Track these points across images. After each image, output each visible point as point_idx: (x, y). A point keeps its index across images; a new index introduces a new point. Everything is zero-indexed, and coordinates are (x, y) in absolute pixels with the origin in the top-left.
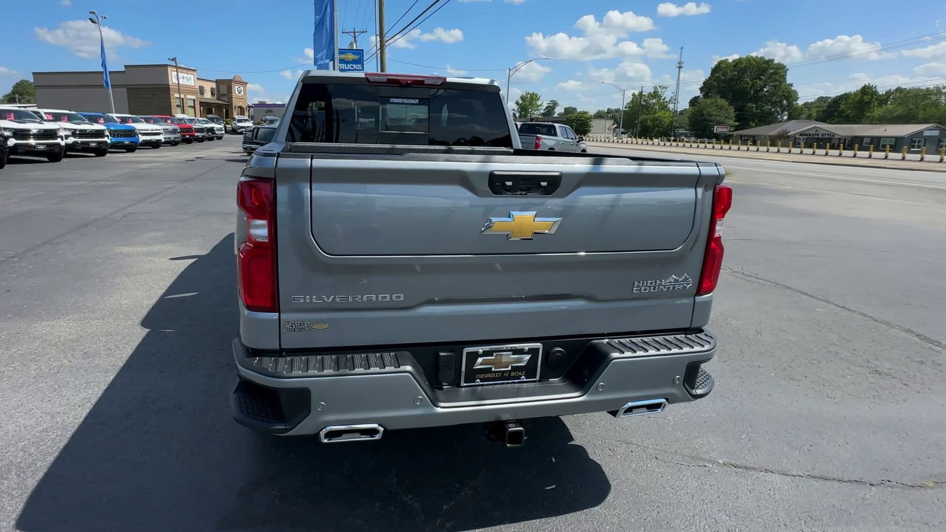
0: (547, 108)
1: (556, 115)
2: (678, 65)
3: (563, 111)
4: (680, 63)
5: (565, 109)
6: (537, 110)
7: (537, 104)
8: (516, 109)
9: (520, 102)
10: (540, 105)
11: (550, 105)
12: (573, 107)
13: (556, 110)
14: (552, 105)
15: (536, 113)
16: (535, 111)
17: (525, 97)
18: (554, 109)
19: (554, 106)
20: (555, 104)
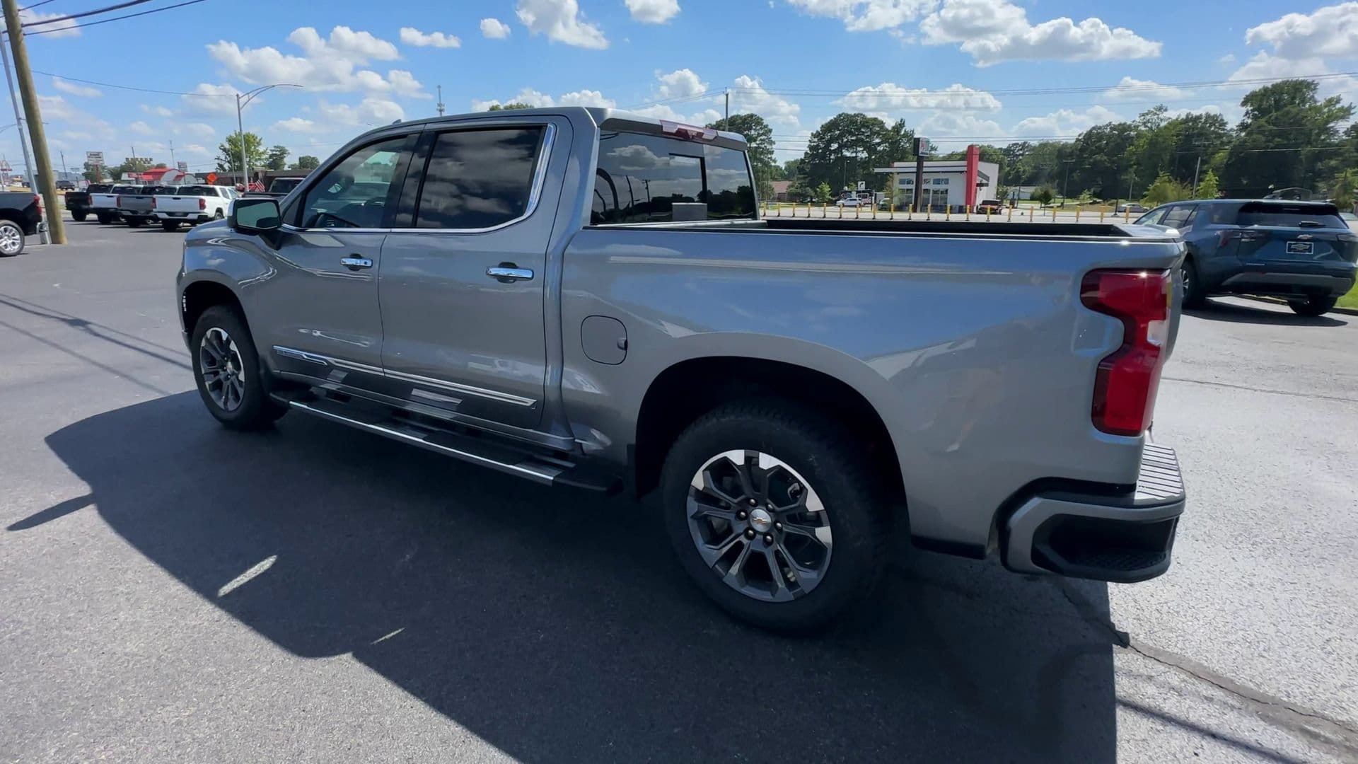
0: (271, 156)
1: (286, 168)
2: (439, 108)
3: (297, 162)
4: (439, 105)
5: (300, 159)
6: (259, 159)
7: (258, 150)
8: (223, 158)
9: (227, 146)
10: (263, 153)
11: (274, 153)
12: (312, 156)
13: (286, 160)
14: (278, 153)
15: (258, 164)
16: (256, 160)
17: (234, 139)
18: (282, 158)
19: (282, 154)
20: (283, 152)
